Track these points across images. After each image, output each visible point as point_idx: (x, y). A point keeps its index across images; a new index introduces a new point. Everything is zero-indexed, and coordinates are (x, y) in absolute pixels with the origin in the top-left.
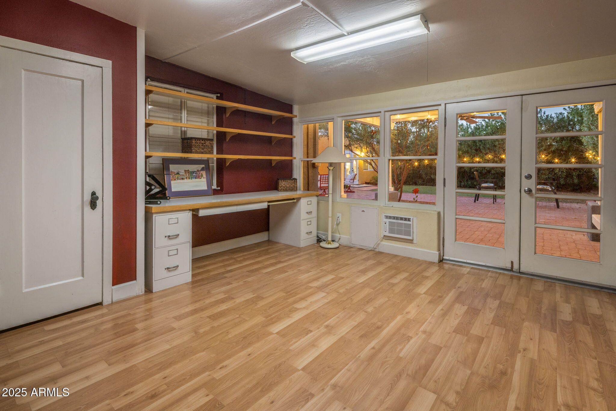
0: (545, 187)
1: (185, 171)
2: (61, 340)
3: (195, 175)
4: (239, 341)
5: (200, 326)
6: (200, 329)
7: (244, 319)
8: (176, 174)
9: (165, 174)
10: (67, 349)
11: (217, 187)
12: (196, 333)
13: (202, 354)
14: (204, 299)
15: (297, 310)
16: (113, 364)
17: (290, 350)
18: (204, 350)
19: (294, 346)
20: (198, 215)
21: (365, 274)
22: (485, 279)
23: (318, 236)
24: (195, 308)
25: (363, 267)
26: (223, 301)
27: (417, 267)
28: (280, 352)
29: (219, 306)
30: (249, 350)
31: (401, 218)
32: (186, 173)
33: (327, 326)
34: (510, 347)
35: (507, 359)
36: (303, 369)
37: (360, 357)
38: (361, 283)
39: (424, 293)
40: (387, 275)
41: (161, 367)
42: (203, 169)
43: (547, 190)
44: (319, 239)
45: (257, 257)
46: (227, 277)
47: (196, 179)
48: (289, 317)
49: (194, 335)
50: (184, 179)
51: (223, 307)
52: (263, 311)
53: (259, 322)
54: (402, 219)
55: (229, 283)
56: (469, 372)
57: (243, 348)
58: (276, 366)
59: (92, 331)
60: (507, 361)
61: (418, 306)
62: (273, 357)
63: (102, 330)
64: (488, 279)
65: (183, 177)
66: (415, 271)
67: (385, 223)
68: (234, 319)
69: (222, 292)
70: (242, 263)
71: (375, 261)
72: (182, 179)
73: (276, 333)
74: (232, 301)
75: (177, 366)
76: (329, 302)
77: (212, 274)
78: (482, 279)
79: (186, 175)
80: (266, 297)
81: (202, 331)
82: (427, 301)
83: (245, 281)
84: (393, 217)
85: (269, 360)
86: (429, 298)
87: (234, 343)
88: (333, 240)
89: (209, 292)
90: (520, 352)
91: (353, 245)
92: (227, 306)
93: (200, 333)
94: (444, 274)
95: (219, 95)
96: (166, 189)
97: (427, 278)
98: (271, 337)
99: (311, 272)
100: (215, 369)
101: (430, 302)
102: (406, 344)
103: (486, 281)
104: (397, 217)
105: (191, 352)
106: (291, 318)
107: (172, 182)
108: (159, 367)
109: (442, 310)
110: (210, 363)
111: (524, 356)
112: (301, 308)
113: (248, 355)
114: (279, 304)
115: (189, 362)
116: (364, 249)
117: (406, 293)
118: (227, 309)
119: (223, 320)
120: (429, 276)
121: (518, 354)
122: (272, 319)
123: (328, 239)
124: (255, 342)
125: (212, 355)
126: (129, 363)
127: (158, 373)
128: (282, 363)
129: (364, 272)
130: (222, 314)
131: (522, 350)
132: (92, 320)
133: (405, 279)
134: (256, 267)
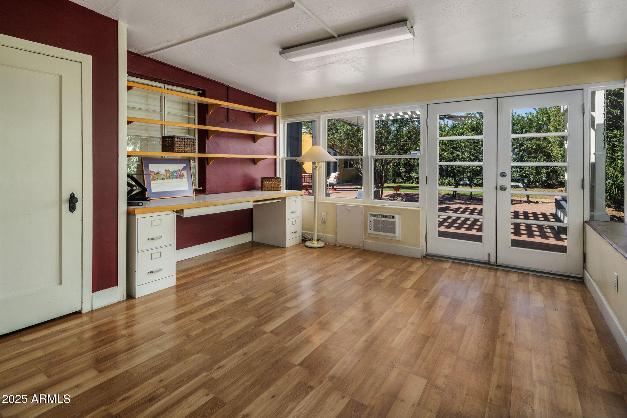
0: (517, 184)
1: (165, 170)
2: (42, 351)
3: (176, 174)
4: (234, 341)
5: (191, 329)
6: (191, 332)
7: (236, 320)
8: (156, 174)
9: (145, 174)
10: (50, 360)
11: (199, 187)
12: (187, 336)
13: (196, 356)
14: (191, 302)
15: (288, 308)
16: (104, 370)
17: (286, 347)
18: (199, 352)
19: (289, 343)
20: (182, 216)
21: (352, 271)
22: (465, 273)
23: (303, 236)
24: (184, 311)
25: (350, 265)
26: (211, 304)
27: (402, 264)
28: (276, 350)
29: (208, 309)
30: (245, 349)
31: (385, 215)
32: (166, 173)
33: (320, 323)
34: (490, 333)
35: (488, 344)
36: (301, 364)
37: (354, 349)
38: (349, 281)
39: (410, 288)
40: (374, 272)
41: (156, 371)
42: (184, 169)
43: (519, 187)
44: (304, 238)
45: (242, 259)
46: (213, 280)
47: (177, 179)
48: (281, 316)
49: (186, 338)
50: (164, 179)
51: (212, 310)
52: (255, 312)
53: (252, 322)
54: (386, 217)
55: (215, 286)
56: (455, 357)
57: (240, 347)
58: (274, 363)
59: (75, 340)
60: (488, 346)
61: (405, 300)
62: (269, 355)
63: (86, 338)
64: (468, 272)
65: (164, 177)
66: (399, 267)
67: (370, 221)
68: (225, 321)
69: (209, 295)
70: (228, 266)
71: (360, 259)
72: (163, 179)
73: (270, 332)
74: (221, 304)
75: (173, 369)
76: (319, 300)
77: (196, 277)
78: (463, 272)
79: (167, 175)
80: (256, 298)
81: (193, 333)
82: (414, 295)
83: (233, 283)
84: (378, 215)
85: (266, 358)
86: (415, 292)
87: (228, 344)
88: (318, 239)
89: (196, 295)
90: (499, 337)
91: (339, 244)
92: (216, 308)
93: (192, 336)
94: (428, 269)
95: (201, 92)
96: (146, 190)
97: (412, 273)
98: (265, 336)
99: (299, 271)
100: (212, 369)
101: (416, 296)
102: (396, 335)
103: (466, 274)
104: (382, 215)
105: (185, 355)
106: (284, 317)
107: (152, 182)
108: (153, 371)
109: (428, 302)
110: (207, 364)
111: (503, 341)
112: (292, 307)
113: (244, 355)
114: (270, 304)
115: (184, 365)
116: (350, 248)
117: (393, 288)
118: (217, 311)
119: (214, 322)
120: (414, 272)
121: (498, 339)
122: (264, 318)
123: (313, 238)
124: (250, 341)
125: (207, 357)
126: (121, 369)
127: (152, 377)
128: (279, 360)
129: (351, 269)
130: (212, 317)
131: (501, 336)
132: (72, 328)
133: (392, 275)
134: (242, 268)
